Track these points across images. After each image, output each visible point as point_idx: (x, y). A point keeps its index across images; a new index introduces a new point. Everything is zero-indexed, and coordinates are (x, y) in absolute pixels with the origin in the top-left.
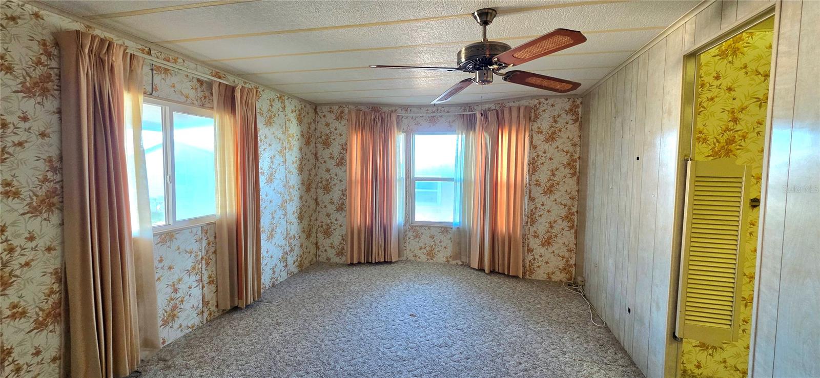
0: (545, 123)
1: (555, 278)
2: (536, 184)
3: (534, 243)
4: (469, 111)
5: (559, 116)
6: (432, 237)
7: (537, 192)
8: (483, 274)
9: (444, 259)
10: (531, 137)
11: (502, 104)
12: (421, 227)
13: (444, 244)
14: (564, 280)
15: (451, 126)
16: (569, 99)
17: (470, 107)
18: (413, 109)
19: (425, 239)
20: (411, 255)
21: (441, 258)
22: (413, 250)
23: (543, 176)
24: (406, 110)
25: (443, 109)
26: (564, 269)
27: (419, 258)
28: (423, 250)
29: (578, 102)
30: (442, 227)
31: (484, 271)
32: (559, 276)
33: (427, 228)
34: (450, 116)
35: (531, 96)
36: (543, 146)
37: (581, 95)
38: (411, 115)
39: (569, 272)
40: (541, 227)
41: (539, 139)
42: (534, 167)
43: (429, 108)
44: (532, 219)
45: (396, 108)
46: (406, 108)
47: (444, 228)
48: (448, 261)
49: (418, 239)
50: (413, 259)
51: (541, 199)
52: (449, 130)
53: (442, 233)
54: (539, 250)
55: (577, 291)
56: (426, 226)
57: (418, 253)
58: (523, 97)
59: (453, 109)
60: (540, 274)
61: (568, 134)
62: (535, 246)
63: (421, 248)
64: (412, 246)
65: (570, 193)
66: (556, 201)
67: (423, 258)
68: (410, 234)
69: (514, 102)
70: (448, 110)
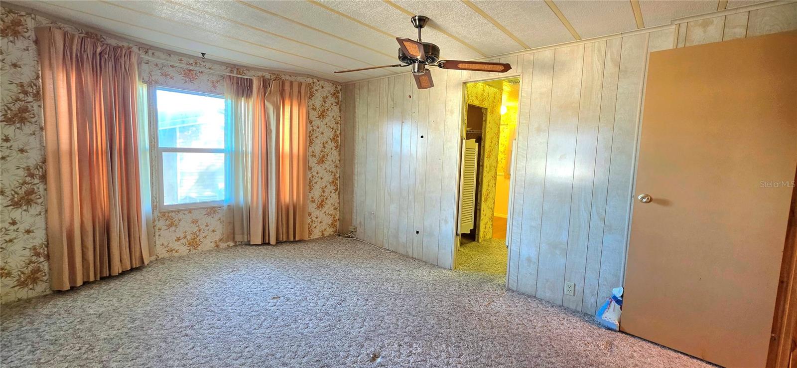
0: (317, 101)
1: (326, 234)
2: (313, 155)
3: (312, 207)
4: (237, 74)
5: (327, 97)
6: (195, 222)
7: (313, 162)
8: (270, 247)
9: (213, 245)
10: (308, 113)
11: (278, 75)
12: (178, 211)
13: (211, 228)
14: (332, 233)
15: (214, 87)
16: (333, 84)
17: (237, 69)
18: (157, 53)
19: (185, 227)
20: (164, 251)
21: (208, 244)
22: (166, 244)
23: (317, 148)
24: (146, 52)
25: (204, 64)
26: (333, 225)
27: (176, 252)
28: (183, 241)
29: (339, 88)
30: (208, 208)
31: (269, 244)
32: (330, 231)
33: (186, 212)
34: (213, 75)
35: (308, 75)
36: (317, 122)
37: (341, 83)
38: (155, 60)
39: (335, 226)
40: (316, 193)
41: (314, 115)
42: (311, 140)
43: (183, 58)
44: (310, 185)
45: (131, 45)
46: (147, 48)
47: (211, 209)
48: (217, 246)
49: (173, 228)
50: (167, 255)
51: (316, 168)
52: (212, 91)
53: (208, 214)
54: (316, 213)
55: (350, 237)
56: (186, 210)
57: (176, 245)
58: (300, 74)
59: (217, 67)
60: (317, 234)
61: (333, 114)
62: (313, 210)
63: (178, 239)
64: (166, 239)
65: (335, 163)
66: (326, 169)
67: (183, 250)
68: (161, 224)
69: (290, 76)
70: (210, 66)
